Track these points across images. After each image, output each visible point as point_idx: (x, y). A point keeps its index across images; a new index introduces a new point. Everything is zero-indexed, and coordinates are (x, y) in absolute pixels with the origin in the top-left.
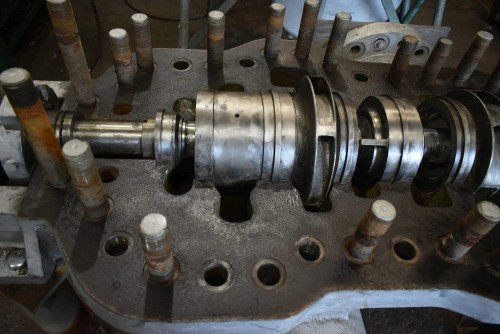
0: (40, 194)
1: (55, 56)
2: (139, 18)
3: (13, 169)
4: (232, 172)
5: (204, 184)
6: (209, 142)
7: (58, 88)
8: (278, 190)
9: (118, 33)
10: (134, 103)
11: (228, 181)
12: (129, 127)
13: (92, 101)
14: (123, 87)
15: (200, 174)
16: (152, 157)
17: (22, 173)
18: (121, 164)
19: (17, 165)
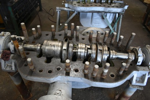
0: (16, 56)
1: (30, 30)
2: (38, 26)
3: (12, 51)
4: (49, 55)
5: (44, 56)
6: (45, 49)
7: (23, 38)
8: (57, 58)
9: (33, 29)
10: (36, 42)
11: (49, 56)
12: (33, 45)
13: (28, 41)
14: (35, 39)
15: (43, 55)
16: (36, 51)
17: (14, 52)
18: (30, 52)
19: (13, 51)
